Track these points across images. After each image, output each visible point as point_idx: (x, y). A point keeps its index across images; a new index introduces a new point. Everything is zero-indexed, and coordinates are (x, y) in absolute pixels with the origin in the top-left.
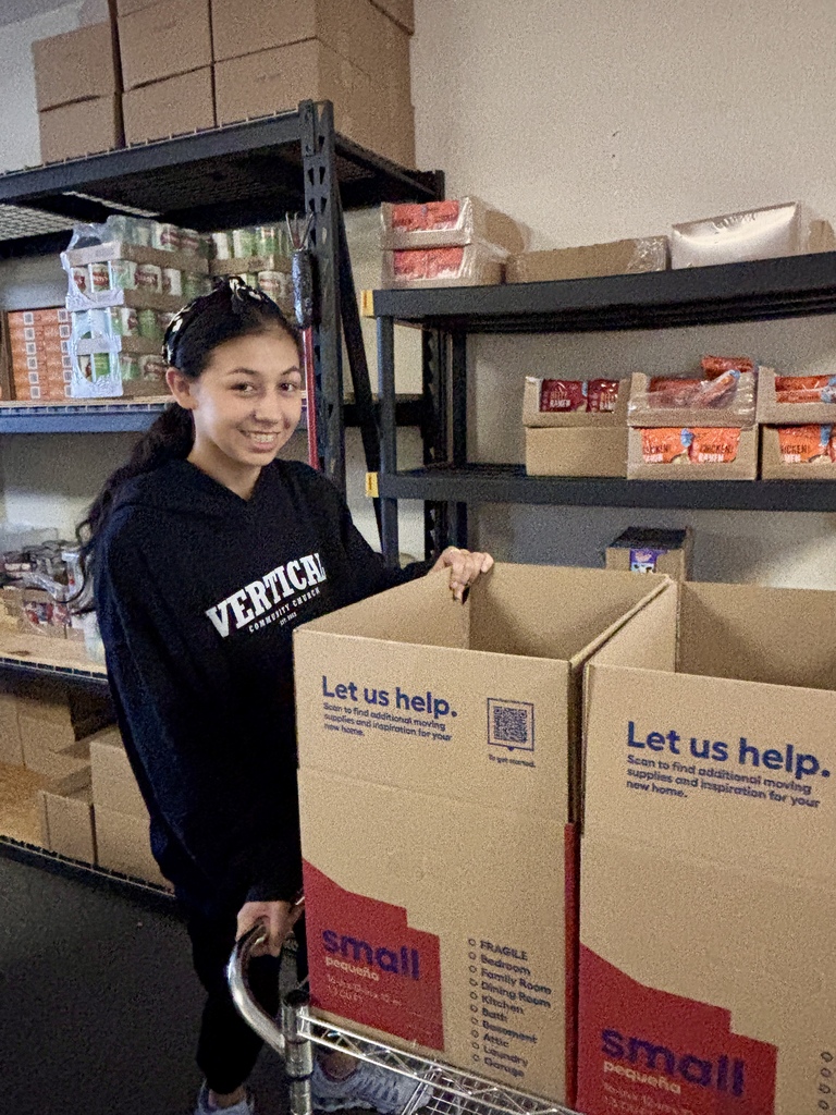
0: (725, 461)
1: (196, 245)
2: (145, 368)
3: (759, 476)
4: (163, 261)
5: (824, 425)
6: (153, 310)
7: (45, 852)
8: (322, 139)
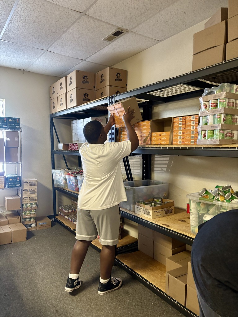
2: (226, 135)
6: (231, 115)
7: (165, 294)
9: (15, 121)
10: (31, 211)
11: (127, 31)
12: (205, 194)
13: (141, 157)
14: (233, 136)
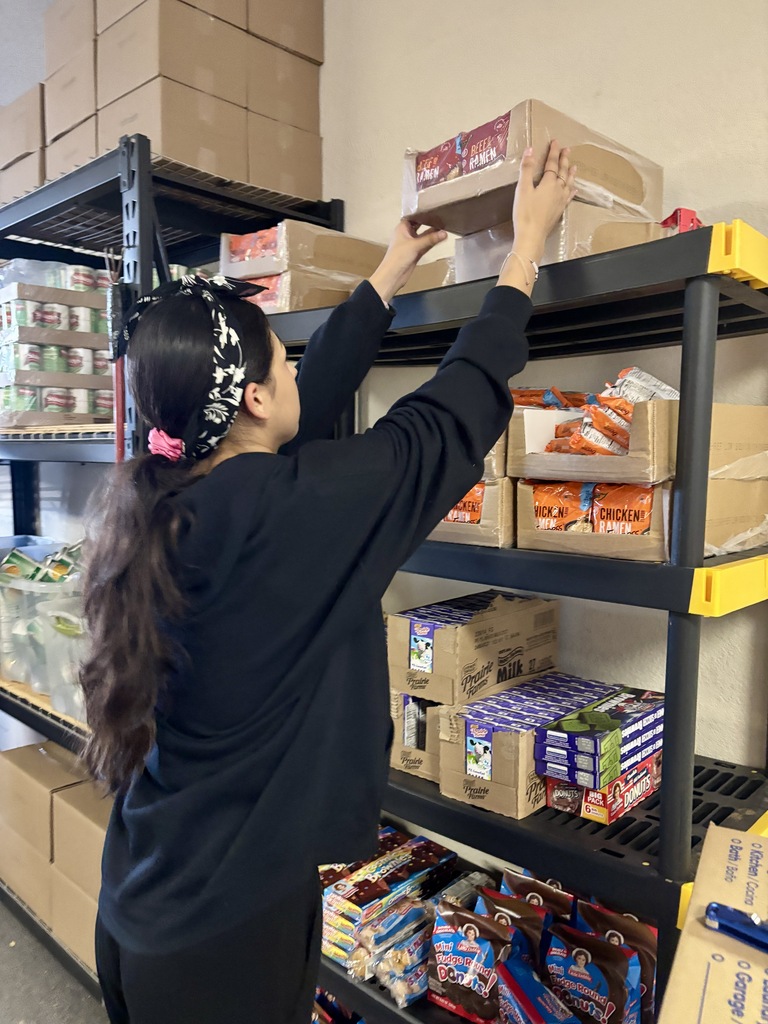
0: (471, 522)
2: (46, 399)
3: (515, 545)
4: (68, 299)
5: (588, 484)
6: (57, 346)
8: (134, 173)
12: (7, 562)
14: (74, 405)
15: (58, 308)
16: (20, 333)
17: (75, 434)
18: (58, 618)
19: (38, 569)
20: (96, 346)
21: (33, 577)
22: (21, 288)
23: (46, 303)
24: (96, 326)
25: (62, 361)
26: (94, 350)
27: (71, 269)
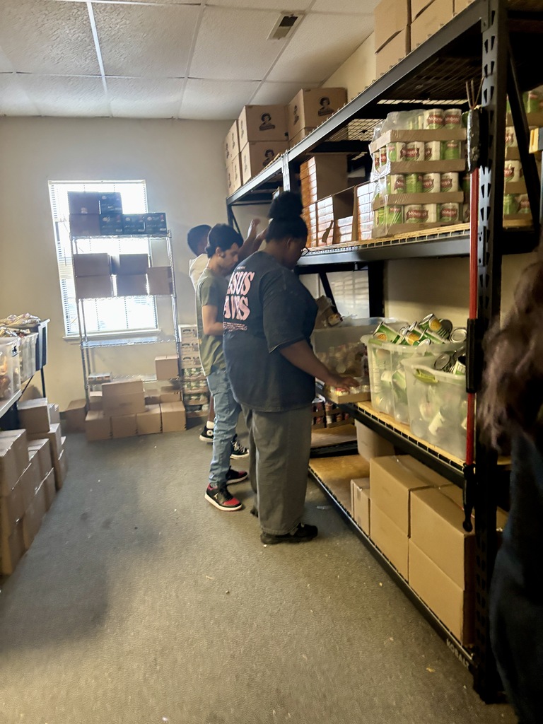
1: (457, 119)
2: (408, 214)
4: (424, 137)
6: (416, 173)
8: (493, 12)
9: (158, 218)
10: (199, 383)
11: (304, 13)
12: (378, 331)
13: (367, 271)
14: (426, 217)
15: (417, 144)
16: (391, 168)
17: (434, 235)
18: (418, 370)
19: (398, 337)
20: (443, 170)
21: (395, 342)
22: (394, 133)
23: (409, 142)
24: (443, 155)
25: (419, 184)
26: (442, 174)
27: (427, 113)
